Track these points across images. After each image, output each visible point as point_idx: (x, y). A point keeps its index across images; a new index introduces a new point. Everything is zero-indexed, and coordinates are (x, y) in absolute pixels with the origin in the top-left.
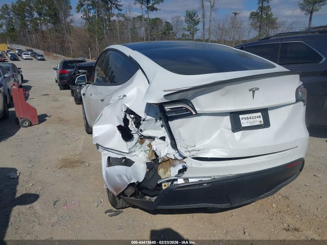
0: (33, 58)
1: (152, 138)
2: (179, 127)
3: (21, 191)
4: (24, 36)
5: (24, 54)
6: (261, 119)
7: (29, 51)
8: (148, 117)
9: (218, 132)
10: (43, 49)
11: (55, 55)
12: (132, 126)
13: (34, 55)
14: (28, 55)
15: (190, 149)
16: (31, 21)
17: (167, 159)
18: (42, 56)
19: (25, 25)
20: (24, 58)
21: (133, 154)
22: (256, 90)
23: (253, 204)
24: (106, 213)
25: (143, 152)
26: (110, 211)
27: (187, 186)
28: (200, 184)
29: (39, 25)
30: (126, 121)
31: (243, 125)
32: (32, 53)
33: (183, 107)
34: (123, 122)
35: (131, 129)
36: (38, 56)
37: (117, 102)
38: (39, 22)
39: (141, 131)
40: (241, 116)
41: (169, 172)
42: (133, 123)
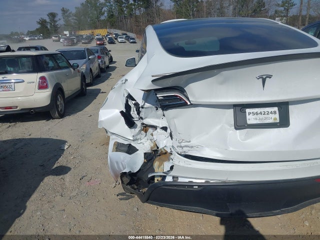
0: (126, 41)
1: (155, 127)
2: (174, 118)
3: (61, 161)
4: (121, 21)
5: (120, 38)
6: (277, 116)
7: (124, 34)
8: (147, 105)
9: (218, 127)
10: (136, 33)
12: (134, 113)
13: (128, 38)
14: (122, 38)
15: (183, 144)
16: (127, 7)
17: (164, 152)
18: (133, 39)
19: (122, 11)
20: (119, 41)
21: (139, 142)
22: (267, 77)
23: (279, 216)
24: (118, 195)
25: (149, 141)
26: (122, 194)
27: (175, 186)
28: (190, 185)
29: (134, 10)
30: (128, 107)
31: (249, 122)
32: (126, 36)
33: (177, 96)
34: (126, 108)
35: (133, 115)
36: (131, 39)
37: (121, 86)
38: (133, 7)
39: (142, 118)
40: (248, 110)
41: (162, 166)
42: (135, 110)
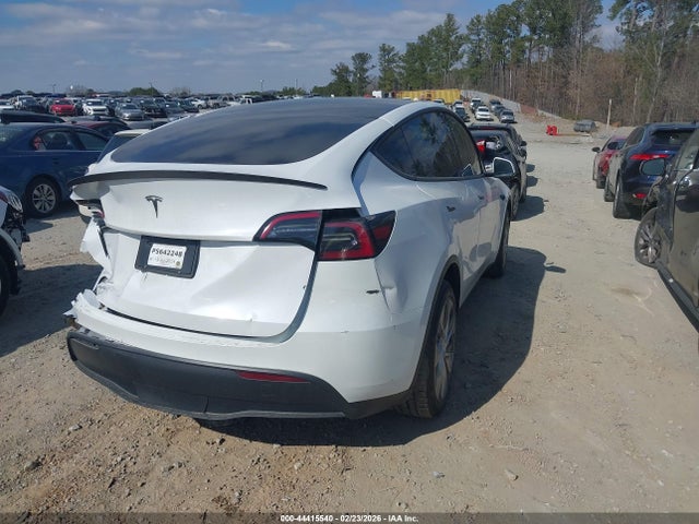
0: (495, 118)
5: (481, 110)
6: (181, 260)
7: (493, 103)
10: (524, 101)
11: (540, 112)
13: (500, 111)
14: (488, 111)
16: (513, 45)
18: (512, 114)
19: (501, 52)
20: (478, 117)
29: (527, 51)
31: (150, 262)
38: (527, 44)
